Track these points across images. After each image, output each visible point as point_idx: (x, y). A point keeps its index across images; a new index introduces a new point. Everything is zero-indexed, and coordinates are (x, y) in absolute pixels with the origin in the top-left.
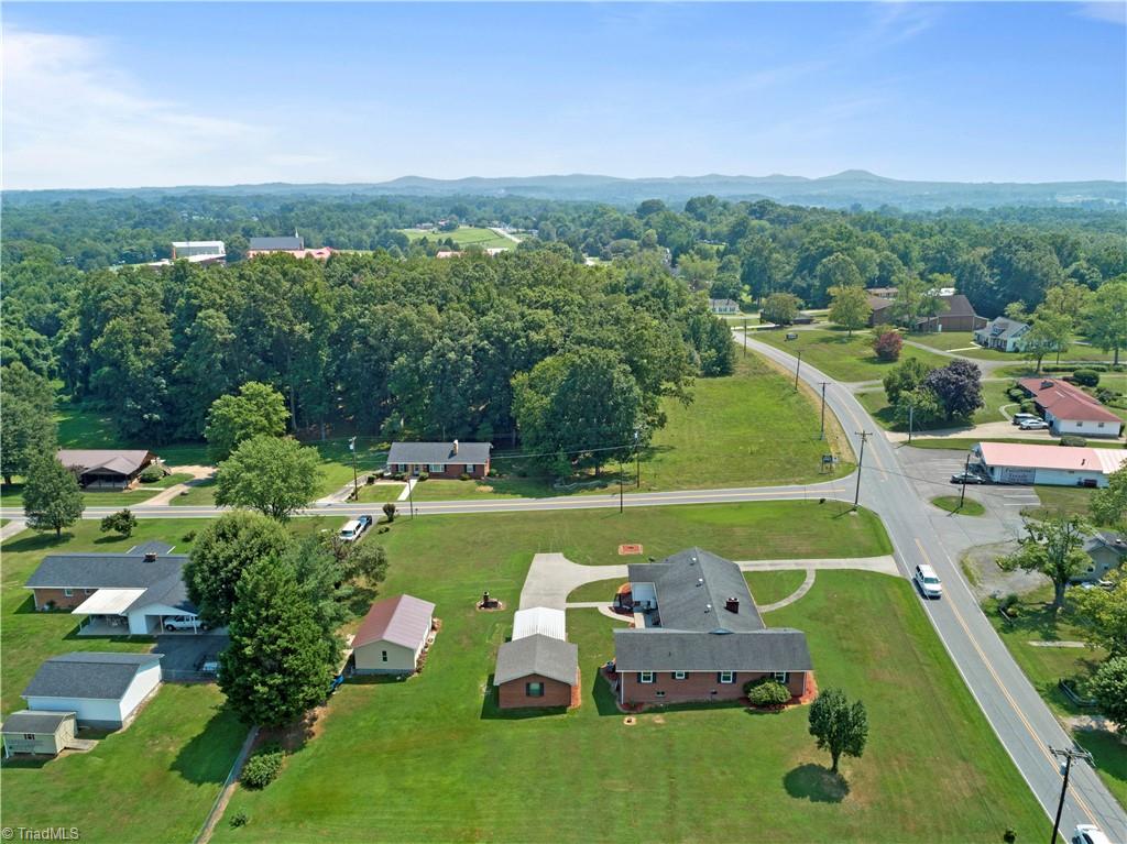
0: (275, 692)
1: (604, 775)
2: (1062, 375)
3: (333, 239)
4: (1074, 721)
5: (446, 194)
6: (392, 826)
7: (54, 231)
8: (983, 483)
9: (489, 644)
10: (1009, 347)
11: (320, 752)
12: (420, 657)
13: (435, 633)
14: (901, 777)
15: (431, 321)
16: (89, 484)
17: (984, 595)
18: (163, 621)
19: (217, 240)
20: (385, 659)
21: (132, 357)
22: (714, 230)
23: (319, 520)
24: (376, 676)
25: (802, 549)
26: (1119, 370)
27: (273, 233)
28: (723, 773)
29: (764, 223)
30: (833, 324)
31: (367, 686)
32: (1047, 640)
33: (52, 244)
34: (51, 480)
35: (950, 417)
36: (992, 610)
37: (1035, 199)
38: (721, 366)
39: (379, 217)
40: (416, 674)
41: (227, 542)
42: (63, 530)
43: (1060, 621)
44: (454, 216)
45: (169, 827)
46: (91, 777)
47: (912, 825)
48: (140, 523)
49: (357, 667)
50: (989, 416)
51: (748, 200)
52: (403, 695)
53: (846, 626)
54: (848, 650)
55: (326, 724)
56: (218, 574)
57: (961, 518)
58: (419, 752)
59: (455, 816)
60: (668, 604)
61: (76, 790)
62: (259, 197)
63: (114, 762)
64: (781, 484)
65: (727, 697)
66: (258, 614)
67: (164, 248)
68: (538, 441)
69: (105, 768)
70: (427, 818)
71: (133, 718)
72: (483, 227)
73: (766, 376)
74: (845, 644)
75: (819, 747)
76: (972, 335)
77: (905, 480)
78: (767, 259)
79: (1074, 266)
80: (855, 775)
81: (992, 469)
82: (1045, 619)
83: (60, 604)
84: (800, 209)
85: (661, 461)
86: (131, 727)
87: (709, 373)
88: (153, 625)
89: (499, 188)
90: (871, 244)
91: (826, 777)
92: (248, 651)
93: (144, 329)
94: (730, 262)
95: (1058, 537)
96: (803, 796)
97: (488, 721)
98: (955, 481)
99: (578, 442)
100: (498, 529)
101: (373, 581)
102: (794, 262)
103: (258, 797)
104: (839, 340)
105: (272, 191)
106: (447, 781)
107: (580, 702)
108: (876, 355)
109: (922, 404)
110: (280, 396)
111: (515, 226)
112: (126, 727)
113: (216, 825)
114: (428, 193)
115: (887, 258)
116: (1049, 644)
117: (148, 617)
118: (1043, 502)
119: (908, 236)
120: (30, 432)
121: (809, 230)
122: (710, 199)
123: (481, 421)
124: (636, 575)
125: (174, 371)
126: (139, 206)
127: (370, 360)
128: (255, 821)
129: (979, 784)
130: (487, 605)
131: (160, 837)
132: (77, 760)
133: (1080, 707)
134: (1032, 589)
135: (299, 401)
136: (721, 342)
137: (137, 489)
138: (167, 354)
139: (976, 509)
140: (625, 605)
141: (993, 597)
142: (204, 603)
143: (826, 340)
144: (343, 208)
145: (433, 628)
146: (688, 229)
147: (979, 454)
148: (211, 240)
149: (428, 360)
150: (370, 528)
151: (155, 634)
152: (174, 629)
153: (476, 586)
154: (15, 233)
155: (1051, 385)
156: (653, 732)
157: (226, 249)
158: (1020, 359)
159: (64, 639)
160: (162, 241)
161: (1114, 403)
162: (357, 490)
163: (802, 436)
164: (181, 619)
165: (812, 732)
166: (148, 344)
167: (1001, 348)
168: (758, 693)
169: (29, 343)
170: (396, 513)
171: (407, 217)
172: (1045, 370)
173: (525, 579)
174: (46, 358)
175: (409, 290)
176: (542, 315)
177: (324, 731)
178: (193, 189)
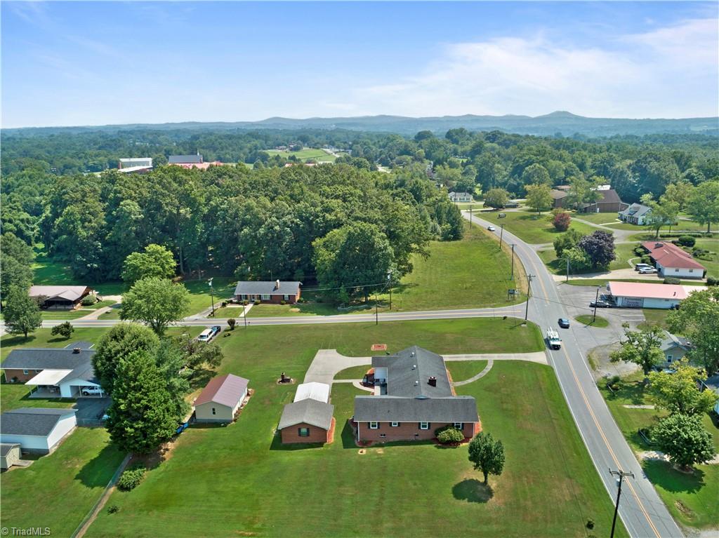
0: (139, 432)
1: (341, 484)
2: (671, 240)
3: (222, 157)
4: (644, 455)
5: (298, 128)
6: (206, 514)
7: (49, 152)
8: (610, 307)
9: (281, 405)
10: (640, 221)
11: (169, 469)
12: (237, 412)
13: (249, 397)
14: (527, 488)
15: (264, 207)
16: (50, 306)
17: (600, 376)
18: (81, 389)
19: (149, 157)
20: (214, 413)
21: (80, 230)
22: (463, 149)
23: (185, 329)
24: (209, 423)
25: (487, 348)
26: (710, 237)
27: (185, 153)
28: (415, 484)
29: (495, 145)
30: (528, 208)
31: (202, 429)
32: (636, 404)
33: (45, 160)
34: (20, 304)
35: (595, 266)
36: (603, 386)
37: (676, 129)
38: (454, 234)
39: (252, 143)
40: (233, 423)
41: (118, 341)
42: (29, 334)
43: (646, 393)
44: (300, 141)
45: (70, 513)
46: (27, 482)
47: (530, 517)
48: (75, 330)
49: (197, 418)
50: (621, 265)
51: (486, 131)
52: (224, 435)
53: (508, 395)
54: (506, 410)
55: (174, 452)
56: (111, 361)
57: (593, 328)
58: (229, 469)
59: (245, 508)
60: (393, 381)
61: (17, 490)
62: (178, 130)
63: (42, 474)
64: (481, 307)
65: (425, 438)
66: (128, 385)
67: (114, 163)
68: (327, 281)
69: (36, 477)
70: (228, 509)
71: (56, 447)
72: (318, 148)
73: (483, 241)
74: (505, 406)
75: (475, 469)
76: (617, 215)
77: (561, 306)
78: (492, 167)
79: (687, 172)
80: (498, 486)
81: (617, 298)
82: (637, 391)
83: (20, 379)
84: (518, 136)
85: (408, 293)
86: (55, 452)
87: (446, 239)
88: (76, 392)
89: (332, 125)
90: (561, 158)
91: (480, 487)
92: (122, 407)
93: (87, 212)
94: (470, 169)
95: (645, 340)
96: (464, 499)
97: (273, 451)
98: (592, 306)
99: (353, 281)
100: (298, 335)
101: (213, 365)
102: (510, 169)
103: (127, 496)
104: (532, 218)
105: (188, 127)
106: (243, 487)
107: (332, 440)
108: (554, 227)
109: (576, 258)
110: (170, 253)
111: (338, 147)
112: (50, 454)
113: (99, 512)
114: (286, 128)
115: (570, 166)
116: (636, 407)
117: (71, 387)
118: (647, 319)
119: (585, 153)
120: (13, 274)
121: (521, 149)
122: (462, 130)
123: (297, 268)
124: (377, 362)
125: (107, 238)
126: (102, 137)
127: (228, 231)
128: (123, 510)
129: (577, 492)
130: (284, 380)
131: (64, 518)
132: (19, 472)
133: (650, 446)
134: (631, 373)
135: (185, 256)
136: (454, 219)
137: (79, 309)
138: (102, 227)
139: (603, 323)
140: (370, 381)
141: (605, 378)
142: (103, 378)
143: (524, 218)
144: (230, 137)
145: (248, 395)
146: (445, 149)
147: (609, 289)
148: (145, 157)
149: (262, 231)
150: (219, 333)
151: (76, 397)
152: (88, 394)
153: (279, 369)
154: (24, 154)
155: (661, 246)
156: (375, 459)
157: (153, 163)
158: (645, 230)
159: (22, 399)
160: (114, 158)
161: (702, 257)
162: (214, 310)
163: (500, 278)
164: (92, 388)
165: (471, 459)
166: (90, 221)
167: (635, 223)
168: (444, 435)
169: (22, 221)
170: (235, 325)
171: (270, 143)
172: (661, 236)
173: (309, 365)
174: (33, 229)
175: (253, 188)
176: (334, 203)
177: (172, 456)
178: (139, 126)
